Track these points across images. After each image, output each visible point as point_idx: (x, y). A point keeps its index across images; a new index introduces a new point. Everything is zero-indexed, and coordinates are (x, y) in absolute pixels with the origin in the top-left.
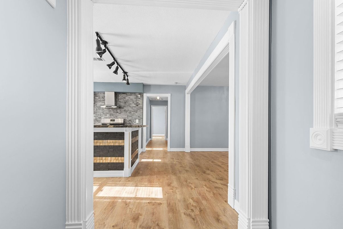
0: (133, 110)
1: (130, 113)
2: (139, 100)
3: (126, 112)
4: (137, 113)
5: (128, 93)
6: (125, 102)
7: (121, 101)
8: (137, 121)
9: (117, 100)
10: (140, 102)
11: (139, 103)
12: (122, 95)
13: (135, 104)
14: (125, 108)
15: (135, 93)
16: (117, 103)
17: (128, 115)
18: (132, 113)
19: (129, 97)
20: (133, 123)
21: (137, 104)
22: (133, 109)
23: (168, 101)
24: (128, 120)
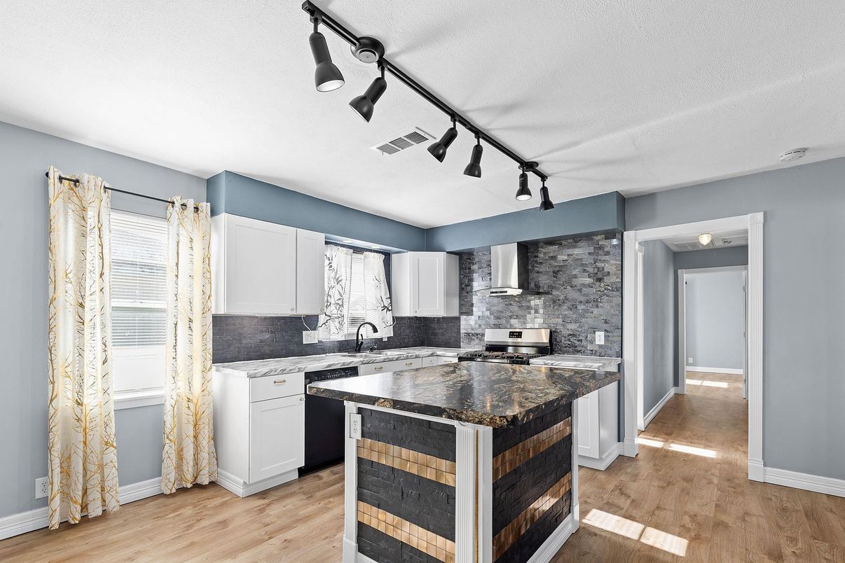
0: (583, 299)
1: (573, 307)
2: (607, 258)
3: (560, 305)
4: (597, 306)
5: (566, 238)
6: (556, 273)
7: (542, 268)
8: (600, 338)
9: (530, 267)
10: (610, 266)
11: (606, 270)
12: (544, 250)
13: (590, 277)
14: (555, 292)
15: (588, 237)
16: (528, 276)
17: (565, 317)
18: (581, 307)
19: (570, 251)
20: (584, 343)
21: (599, 275)
22: (585, 295)
23: (746, 247)
24: (565, 332)
